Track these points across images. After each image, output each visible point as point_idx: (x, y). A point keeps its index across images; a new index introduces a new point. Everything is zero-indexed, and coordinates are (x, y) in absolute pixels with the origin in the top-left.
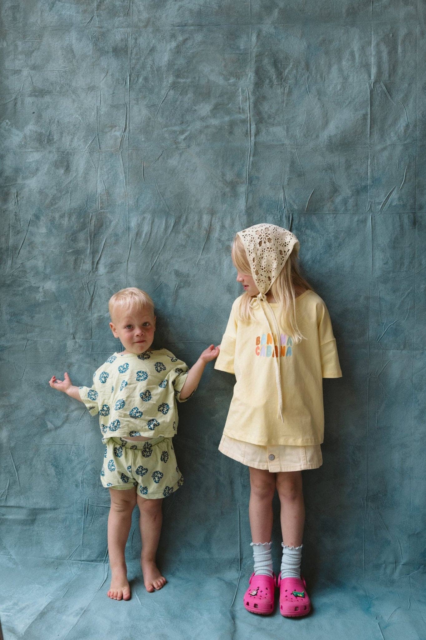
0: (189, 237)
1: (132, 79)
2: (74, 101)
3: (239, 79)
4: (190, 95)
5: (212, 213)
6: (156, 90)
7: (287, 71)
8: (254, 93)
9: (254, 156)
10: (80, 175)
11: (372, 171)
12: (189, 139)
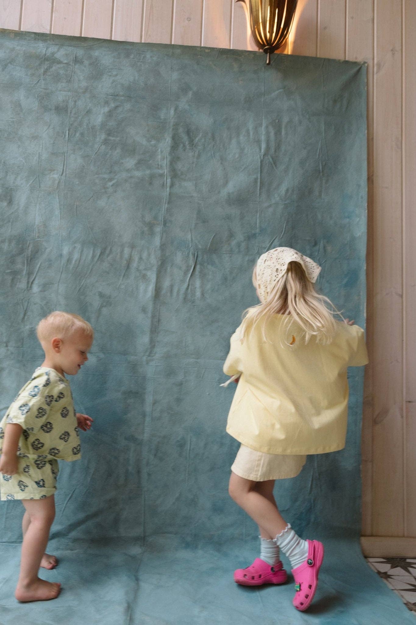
0: (112, 265)
1: (70, 133)
2: (19, 147)
3: (159, 142)
4: (118, 150)
5: (133, 247)
6: (90, 144)
7: (197, 139)
8: (170, 154)
9: (168, 203)
10: (21, 208)
11: (260, 222)
12: (116, 185)
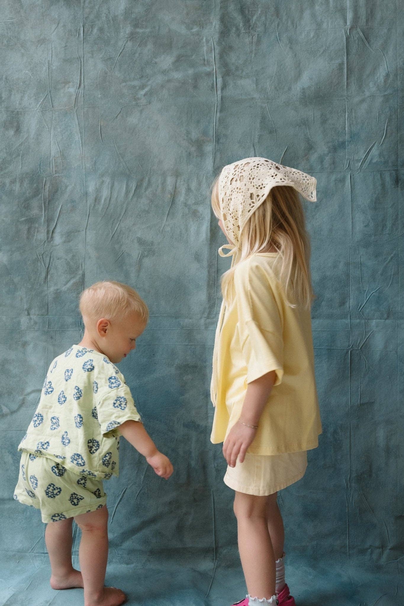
0: (152, 201)
1: (86, 30)
2: (23, 55)
3: (203, 28)
4: (150, 46)
5: (177, 174)
6: (112, 42)
7: (255, 18)
8: (219, 43)
9: (221, 111)
10: (32, 136)
11: (350, 125)
12: (150, 94)
